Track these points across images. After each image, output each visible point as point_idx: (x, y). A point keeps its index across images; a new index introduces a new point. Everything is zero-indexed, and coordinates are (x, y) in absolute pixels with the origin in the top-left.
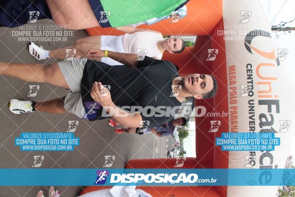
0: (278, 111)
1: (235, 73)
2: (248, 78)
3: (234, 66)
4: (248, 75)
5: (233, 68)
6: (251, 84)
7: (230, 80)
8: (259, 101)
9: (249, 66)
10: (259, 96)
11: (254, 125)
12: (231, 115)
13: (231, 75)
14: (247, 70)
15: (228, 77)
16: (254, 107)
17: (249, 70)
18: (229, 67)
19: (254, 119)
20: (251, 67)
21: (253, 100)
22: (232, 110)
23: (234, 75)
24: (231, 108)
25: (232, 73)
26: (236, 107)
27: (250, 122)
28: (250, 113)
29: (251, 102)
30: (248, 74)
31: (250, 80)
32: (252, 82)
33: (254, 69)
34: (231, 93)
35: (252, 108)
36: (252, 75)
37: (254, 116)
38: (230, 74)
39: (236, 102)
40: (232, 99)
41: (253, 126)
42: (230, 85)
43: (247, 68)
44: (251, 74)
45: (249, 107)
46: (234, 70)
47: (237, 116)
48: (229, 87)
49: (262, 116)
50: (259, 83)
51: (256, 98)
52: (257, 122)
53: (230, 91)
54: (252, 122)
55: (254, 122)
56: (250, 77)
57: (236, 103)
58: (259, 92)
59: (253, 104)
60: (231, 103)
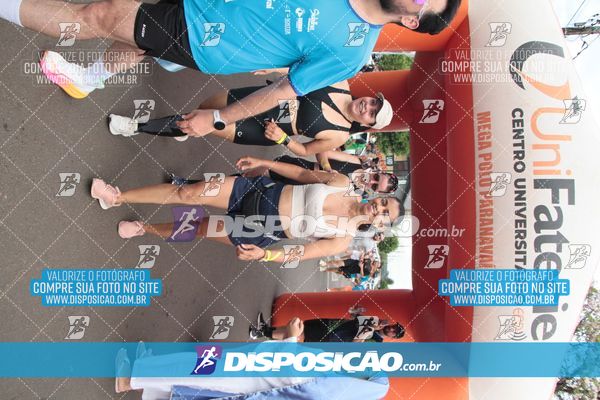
0: (571, 201)
1: (489, 126)
2: (514, 138)
3: (488, 113)
4: (514, 131)
5: (485, 117)
6: (519, 148)
7: (480, 139)
8: (535, 180)
9: (518, 114)
10: (536, 172)
11: (525, 226)
12: (481, 207)
13: (482, 131)
14: (514, 121)
15: (476, 133)
16: (524, 192)
17: (518, 121)
18: (479, 115)
19: (525, 217)
20: (521, 116)
21: (524, 180)
22: (483, 197)
23: (487, 130)
24: (481, 194)
25: (485, 127)
27: (517, 221)
28: (517, 204)
29: (519, 184)
30: (517, 128)
31: (519, 141)
32: (522, 145)
33: (527, 118)
34: (481, 165)
35: (520, 196)
36: (522, 130)
37: (524, 209)
38: (479, 128)
39: (489, 182)
40: (483, 177)
41: (523, 228)
42: (480, 149)
43: (514, 116)
44: (520, 128)
45: (516, 192)
46: (489, 120)
47: (491, 210)
48: (477, 153)
49: (540, 210)
50: (536, 147)
51: (529, 176)
52: (531, 221)
53: (478, 161)
54: (521, 221)
55: (525, 222)
56: (518, 134)
57: (489, 184)
58: (536, 164)
59: (524, 187)
60: (481, 185)
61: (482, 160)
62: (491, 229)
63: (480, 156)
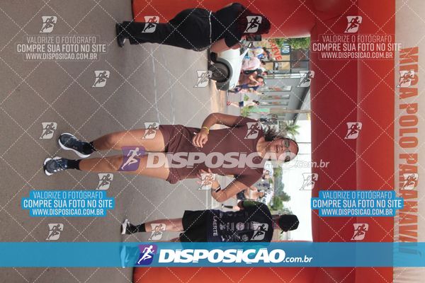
1: (416, 68)
3: (416, 50)
5: (412, 54)
12: (401, 173)
18: (402, 51)
22: (404, 162)
24: (402, 156)
25: (410, 68)
26: (415, 156)
34: (402, 118)
38: (402, 68)
39: (414, 142)
40: (405, 135)
42: (403, 96)
46: (416, 59)
48: (398, 101)
53: (399, 113)
57: (415, 145)
60: (403, 146)
61: (404, 112)
62: (415, 203)
63: (402, 107)
